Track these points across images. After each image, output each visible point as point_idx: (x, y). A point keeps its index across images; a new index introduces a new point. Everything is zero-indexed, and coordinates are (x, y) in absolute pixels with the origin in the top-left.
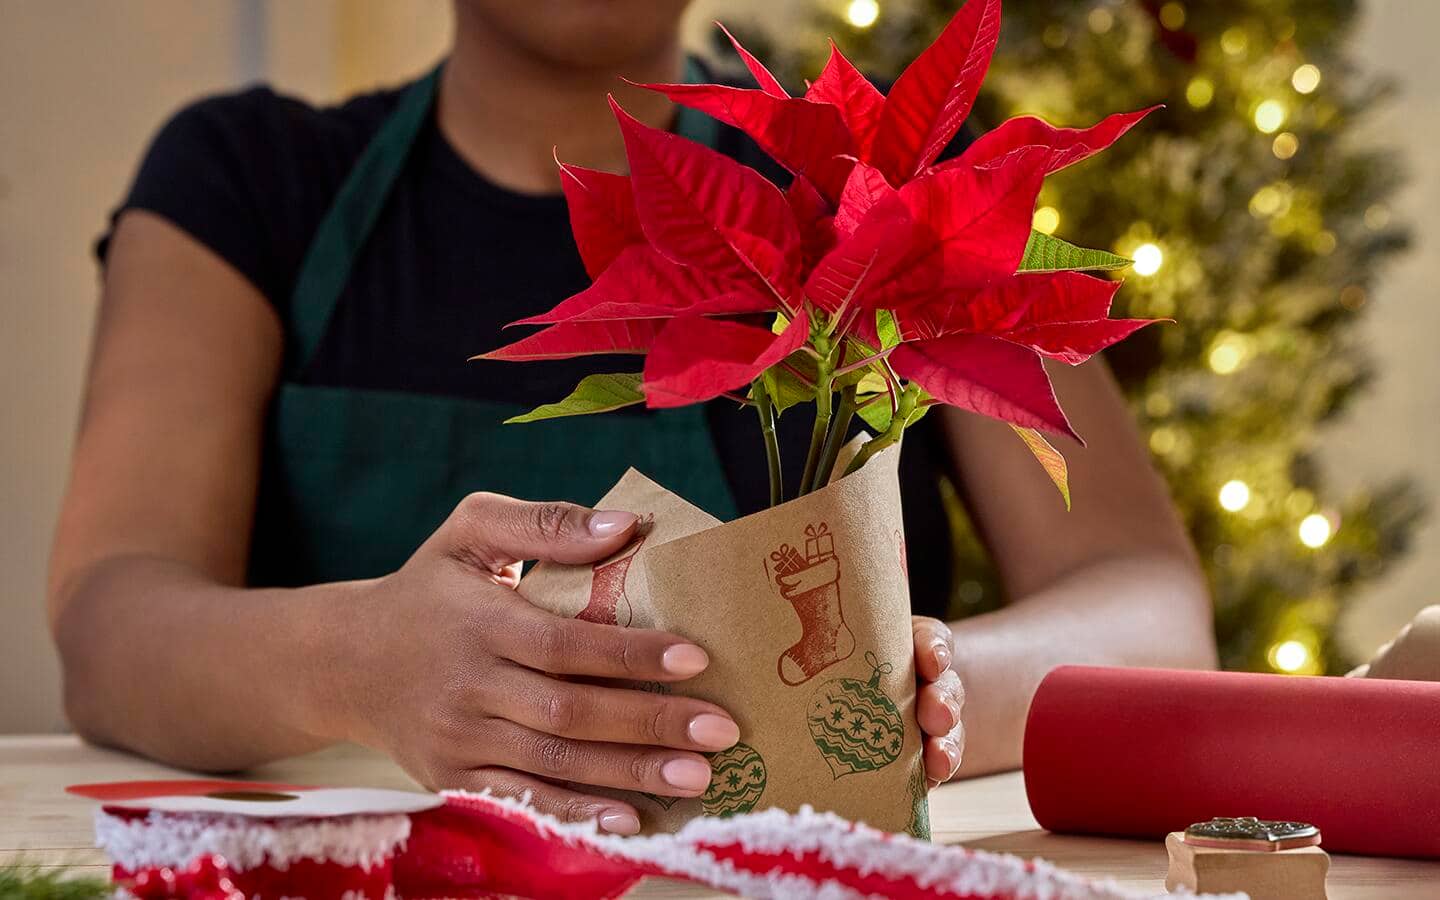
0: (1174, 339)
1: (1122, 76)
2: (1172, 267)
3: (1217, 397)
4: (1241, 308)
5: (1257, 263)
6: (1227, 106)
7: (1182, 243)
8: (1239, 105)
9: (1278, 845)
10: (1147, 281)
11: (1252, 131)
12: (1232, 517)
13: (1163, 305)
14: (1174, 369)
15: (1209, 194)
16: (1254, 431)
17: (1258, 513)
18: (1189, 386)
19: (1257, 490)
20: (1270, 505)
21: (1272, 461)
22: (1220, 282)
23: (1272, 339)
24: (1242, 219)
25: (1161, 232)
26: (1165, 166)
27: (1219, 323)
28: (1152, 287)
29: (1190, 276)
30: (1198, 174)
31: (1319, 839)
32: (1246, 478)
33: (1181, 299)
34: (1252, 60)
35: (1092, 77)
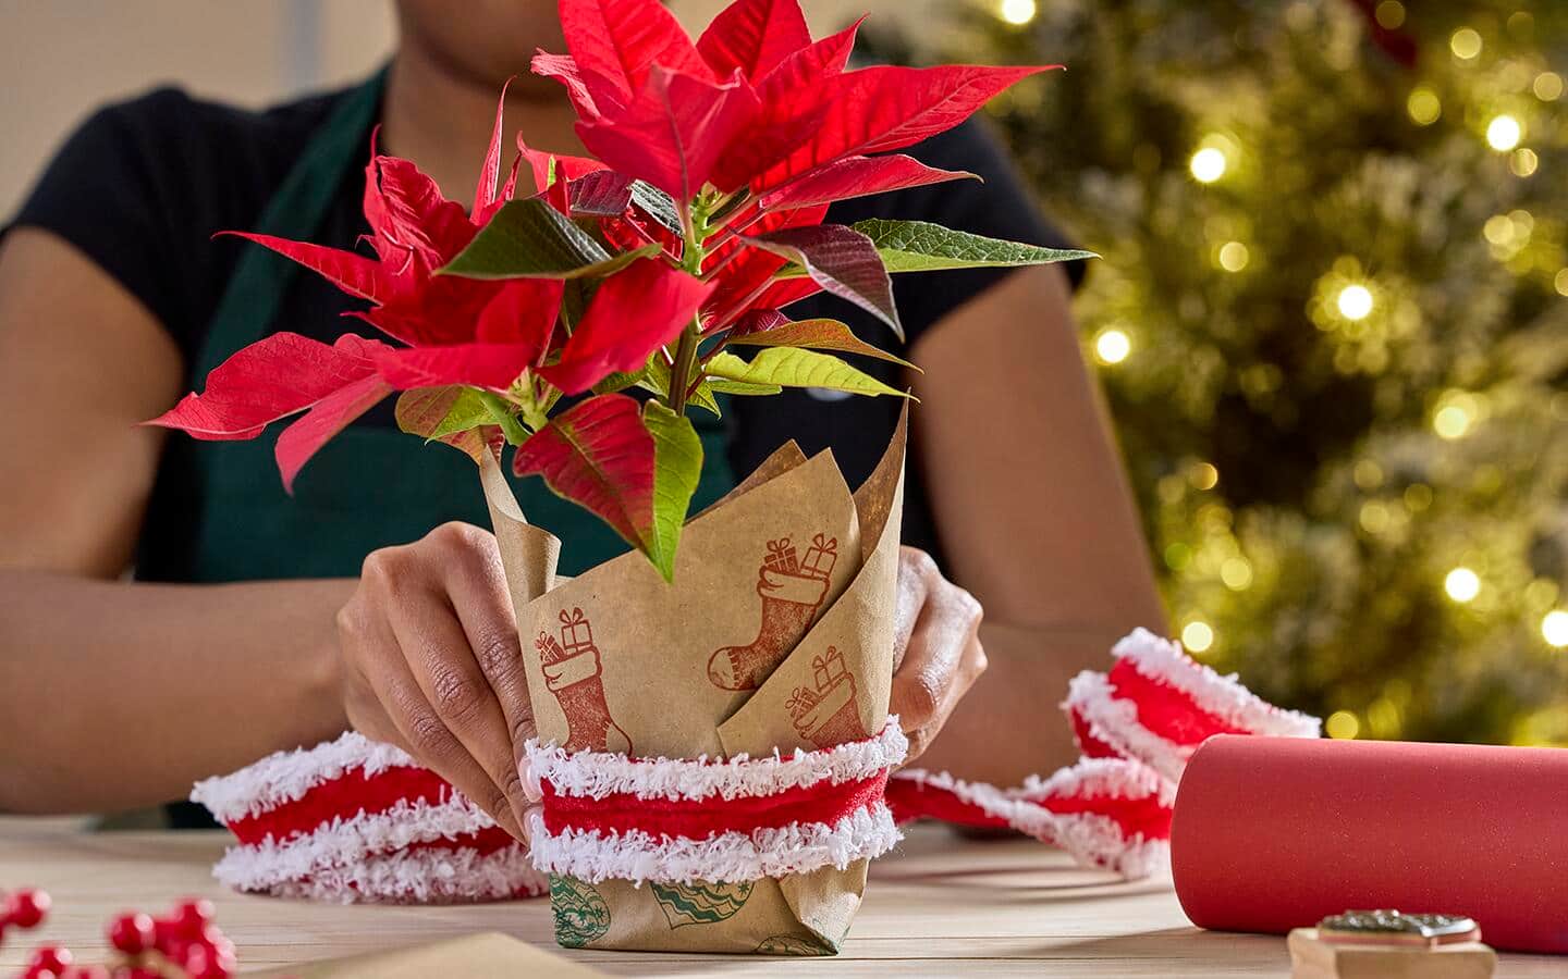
0: (1389, 396)
1: (1325, 83)
2: (1385, 310)
3: (1439, 465)
4: (1470, 363)
5: (1488, 306)
6: (1456, 119)
7: (1397, 282)
8: (1467, 120)
9: (1435, 941)
10: (1355, 326)
11: (1482, 148)
12: (1461, 608)
13: (1373, 357)
14: (1385, 431)
15: (1429, 223)
16: (1482, 505)
17: (1491, 604)
18: (1406, 451)
19: (1489, 578)
20: (1504, 596)
21: (1507, 541)
22: (1442, 328)
23: (1508, 397)
24: (1470, 254)
25: (1372, 270)
26: (1378, 189)
27: (1442, 379)
28: (1361, 335)
29: (1406, 321)
30: (1416, 199)
31: (1478, 935)
32: (1474, 564)
33: (1394, 348)
34: (1485, 65)
35: (1289, 83)
